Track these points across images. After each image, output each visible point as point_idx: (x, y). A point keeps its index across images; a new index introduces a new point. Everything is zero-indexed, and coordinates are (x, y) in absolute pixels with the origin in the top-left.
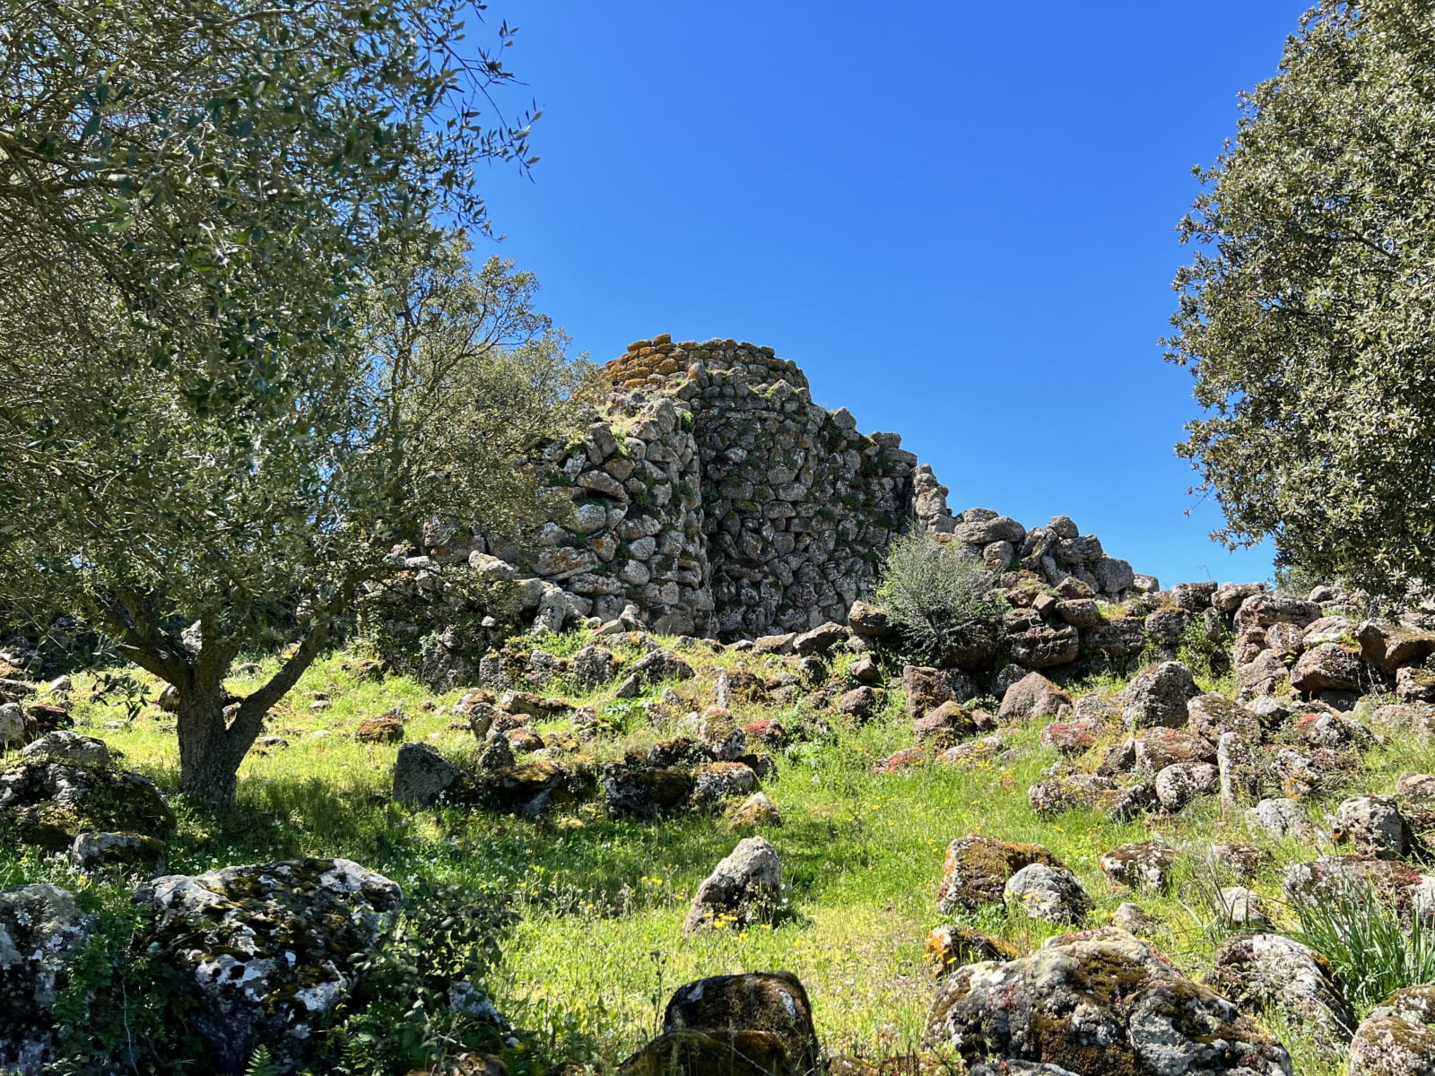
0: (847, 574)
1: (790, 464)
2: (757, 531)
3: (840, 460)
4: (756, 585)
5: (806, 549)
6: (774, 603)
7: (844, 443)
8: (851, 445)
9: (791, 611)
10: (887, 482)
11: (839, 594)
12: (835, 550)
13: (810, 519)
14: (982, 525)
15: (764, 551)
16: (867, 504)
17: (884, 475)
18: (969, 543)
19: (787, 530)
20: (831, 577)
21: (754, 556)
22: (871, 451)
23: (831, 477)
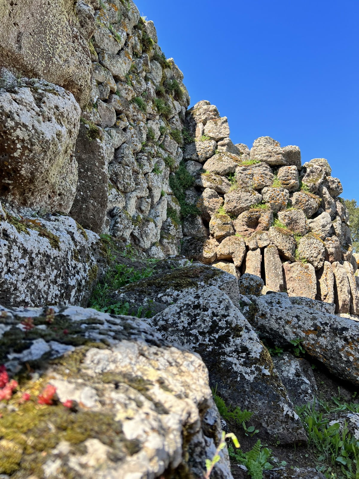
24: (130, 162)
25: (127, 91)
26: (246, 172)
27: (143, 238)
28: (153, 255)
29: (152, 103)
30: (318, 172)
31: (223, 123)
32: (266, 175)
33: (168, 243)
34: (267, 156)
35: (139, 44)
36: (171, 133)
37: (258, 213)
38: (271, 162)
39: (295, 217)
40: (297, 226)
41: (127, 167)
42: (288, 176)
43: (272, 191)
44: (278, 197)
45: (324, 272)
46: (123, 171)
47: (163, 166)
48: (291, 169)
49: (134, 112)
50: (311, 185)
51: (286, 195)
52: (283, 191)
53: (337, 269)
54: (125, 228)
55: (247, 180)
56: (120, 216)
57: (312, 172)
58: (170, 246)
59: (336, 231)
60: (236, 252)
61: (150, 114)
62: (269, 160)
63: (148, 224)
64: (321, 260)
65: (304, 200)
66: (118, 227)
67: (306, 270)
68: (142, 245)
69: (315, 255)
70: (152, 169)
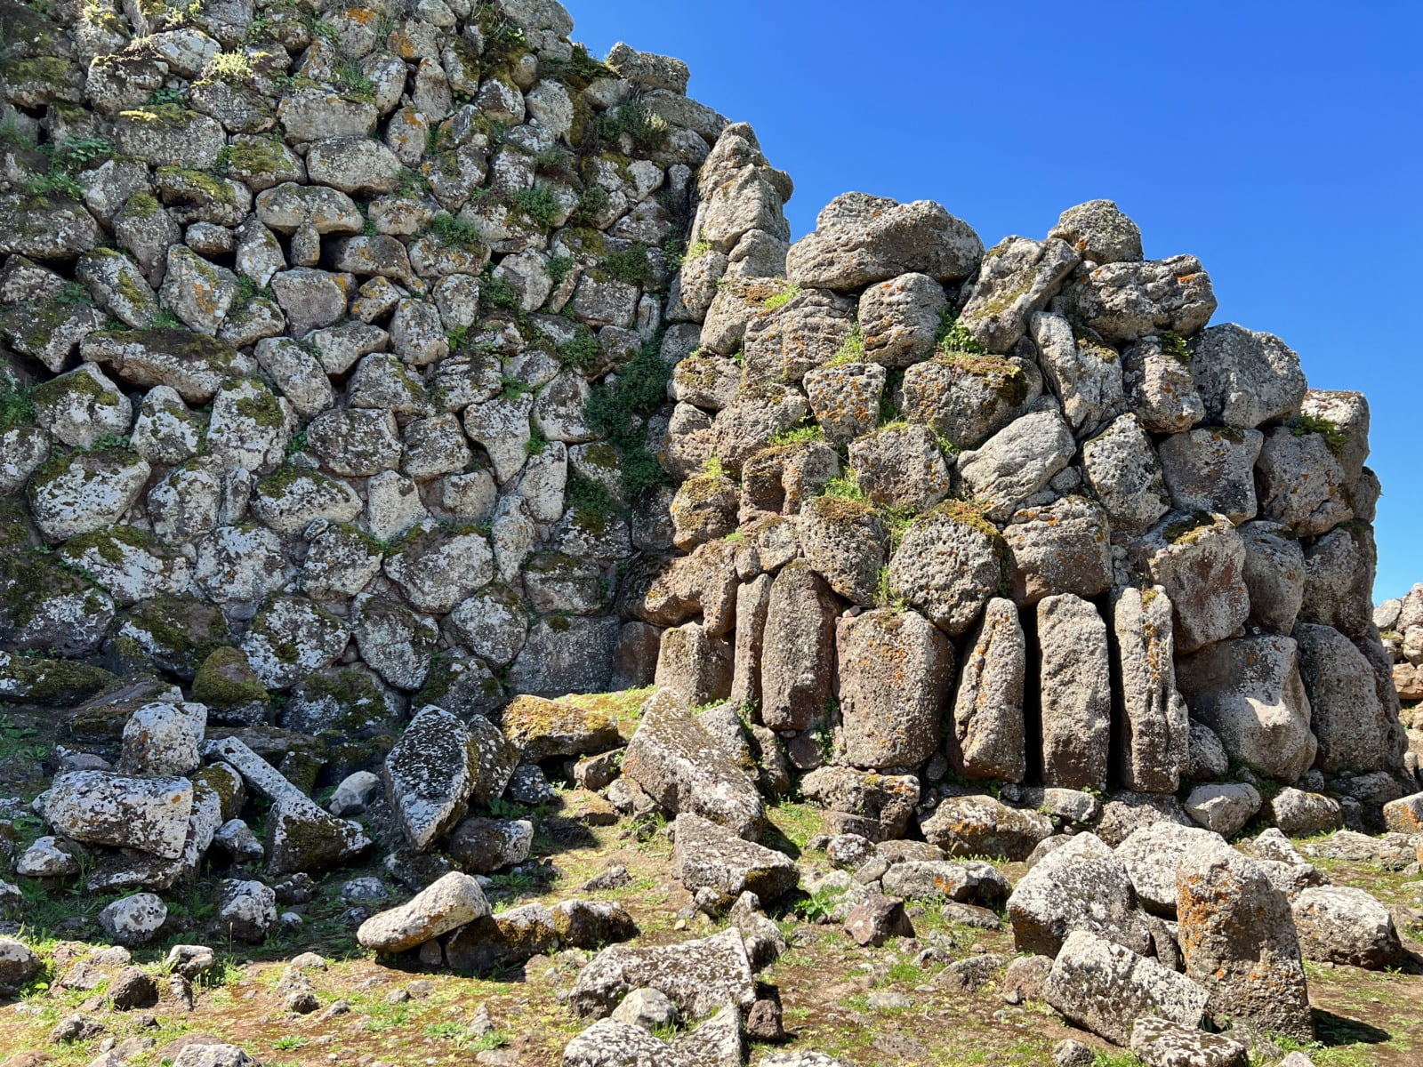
0: (505, 391)
1: (354, 91)
2: (226, 258)
3: (512, 100)
4: (199, 406)
5: (384, 319)
6: (255, 461)
7: (527, 63)
8: (547, 69)
9: (304, 484)
10: (645, 173)
11: (476, 447)
12: (474, 330)
13: (406, 240)
14: (859, 231)
15: (236, 312)
16: (581, 221)
17: (636, 155)
18: (817, 286)
19: (328, 261)
20: (454, 399)
21: (205, 325)
22: (602, 91)
23: (480, 139)
24: (382, 397)
25: (391, 216)
26: (764, 334)
27: (415, 584)
28: (464, 621)
29: (504, 210)
30: (1026, 267)
31: (742, 187)
32: (815, 329)
33: (543, 581)
34: (820, 265)
35: (461, 67)
36: (604, 264)
37: (775, 461)
38: (832, 281)
39: (889, 454)
40: (900, 486)
41: (370, 412)
42: (881, 317)
43: (819, 382)
44: (841, 397)
45: (983, 637)
46: (344, 429)
47: (546, 371)
48: (890, 290)
49: (426, 258)
50: (982, 326)
51: (868, 384)
52: (861, 371)
53: (1050, 624)
54: (337, 566)
55: (769, 356)
56: (319, 542)
57: (1000, 273)
58: (552, 591)
59: (1092, 477)
60: (706, 592)
61: (507, 239)
62: (825, 276)
63: (443, 544)
64: (968, 595)
65: (933, 388)
66: (307, 570)
67: (887, 637)
68: (418, 602)
69: (940, 580)
70: (486, 393)
